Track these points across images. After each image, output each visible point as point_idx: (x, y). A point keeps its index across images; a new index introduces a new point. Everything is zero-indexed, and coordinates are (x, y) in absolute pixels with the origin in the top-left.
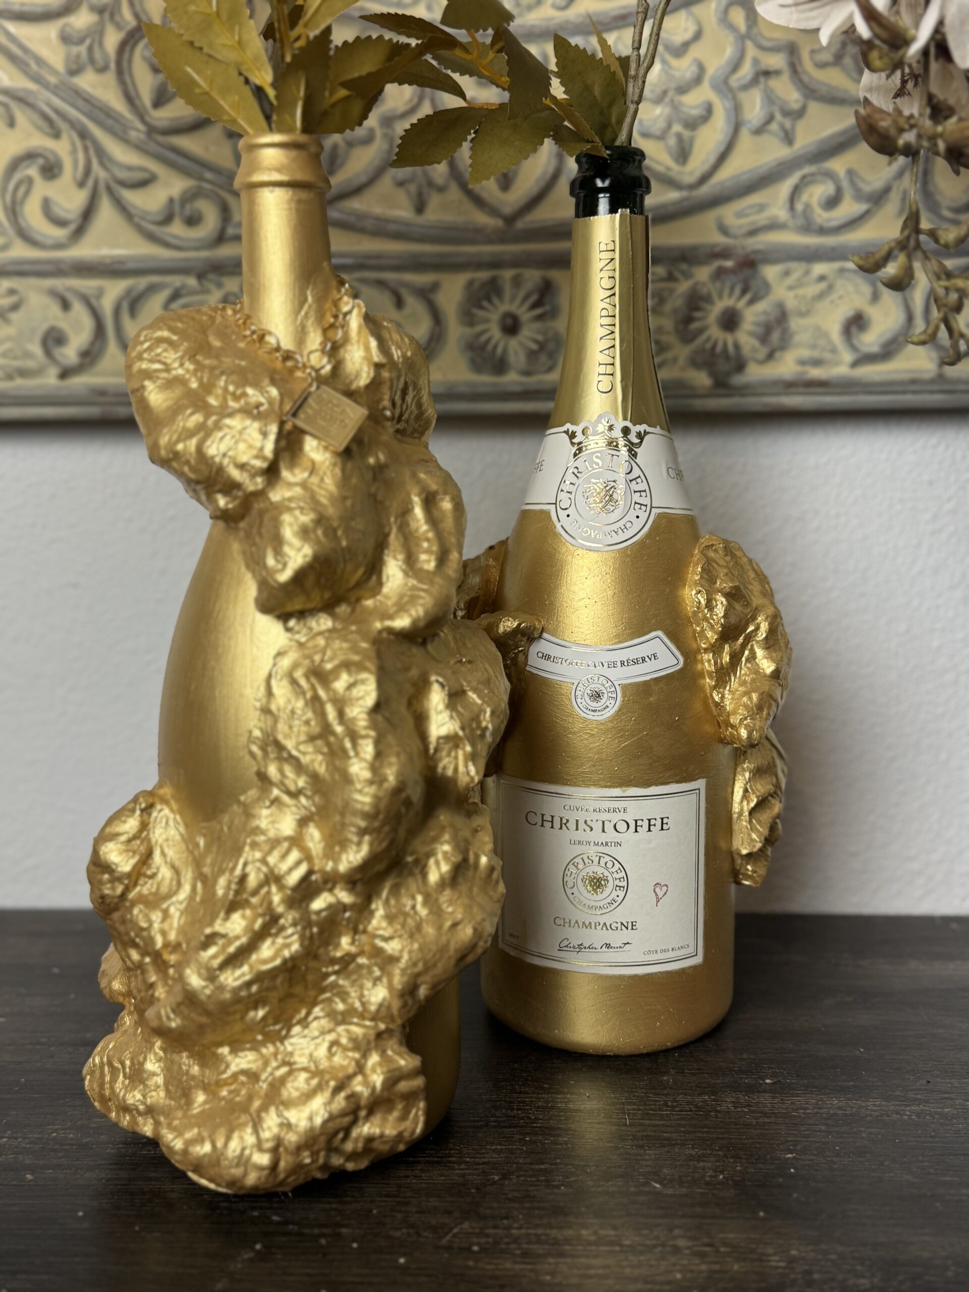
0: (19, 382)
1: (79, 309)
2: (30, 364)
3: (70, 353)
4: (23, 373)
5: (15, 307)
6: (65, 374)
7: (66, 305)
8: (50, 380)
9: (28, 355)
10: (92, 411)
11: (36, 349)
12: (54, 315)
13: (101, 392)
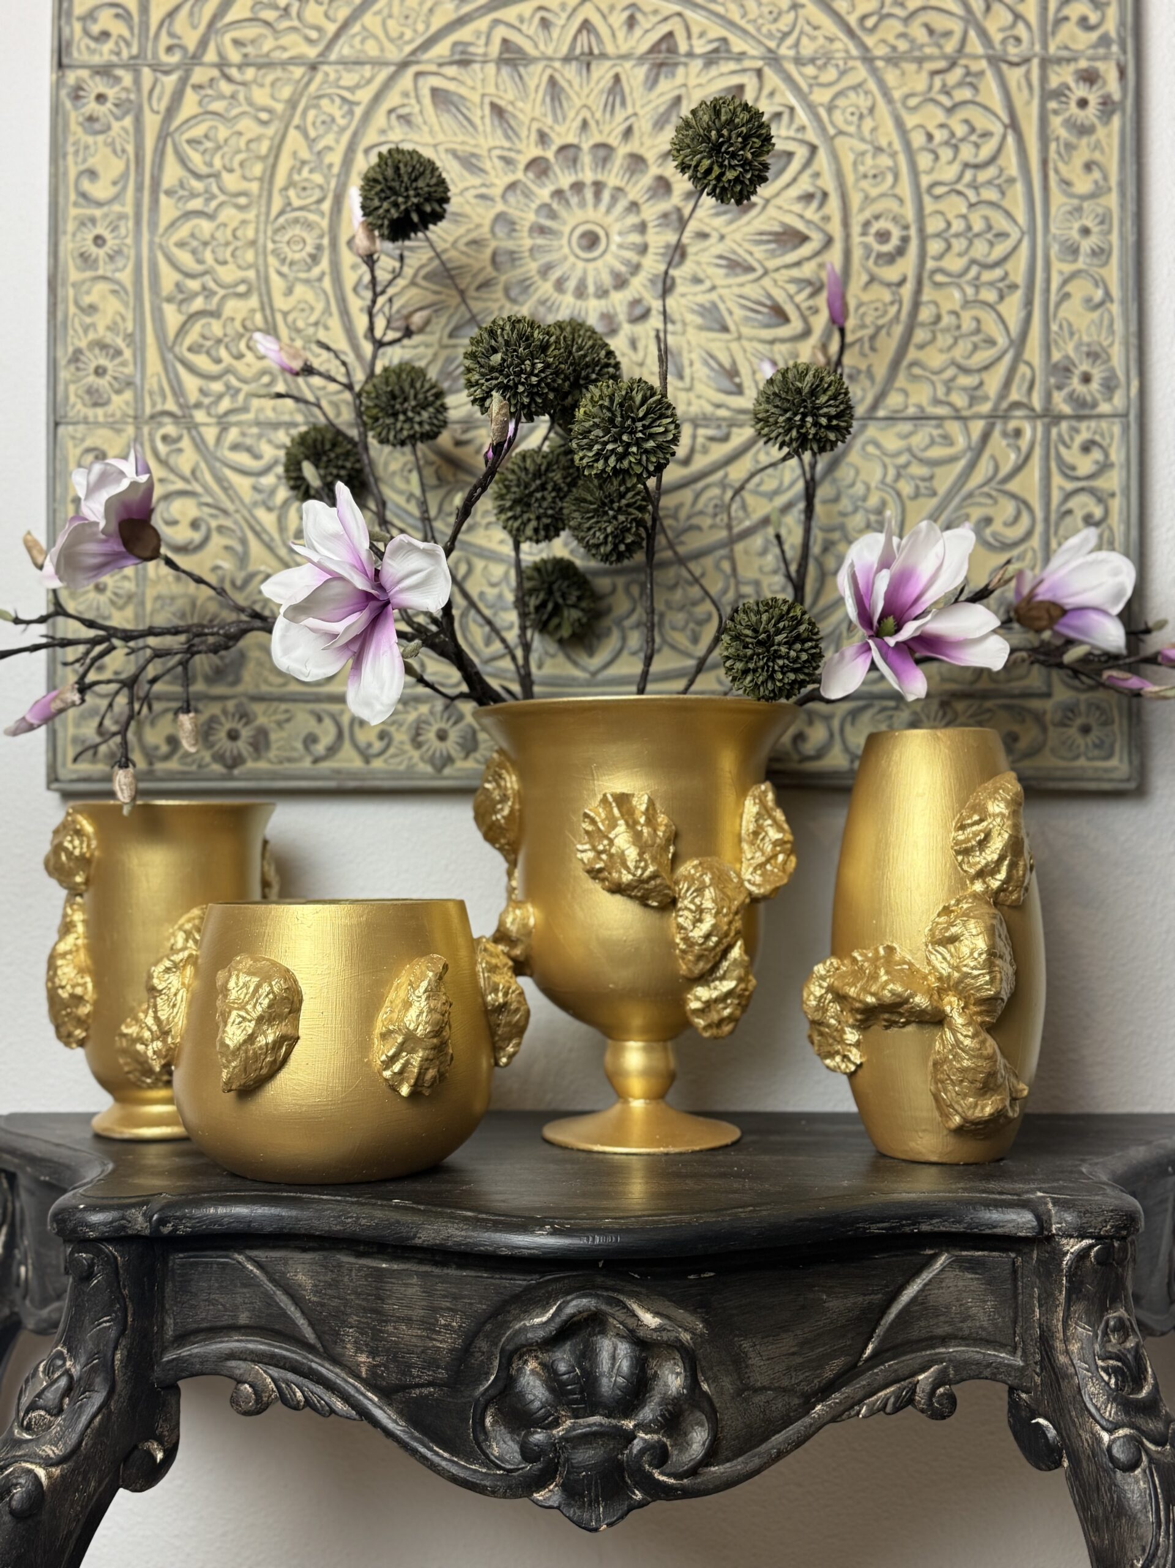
0: (287, 765)
1: (328, 722)
2: (295, 754)
3: (320, 748)
4: (290, 760)
5: (288, 720)
6: (316, 761)
7: (320, 719)
8: (307, 764)
9: (294, 749)
10: (332, 784)
11: (299, 745)
12: (312, 724)
13: (338, 772)
